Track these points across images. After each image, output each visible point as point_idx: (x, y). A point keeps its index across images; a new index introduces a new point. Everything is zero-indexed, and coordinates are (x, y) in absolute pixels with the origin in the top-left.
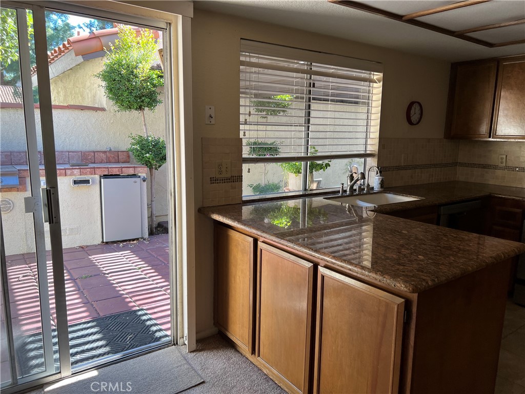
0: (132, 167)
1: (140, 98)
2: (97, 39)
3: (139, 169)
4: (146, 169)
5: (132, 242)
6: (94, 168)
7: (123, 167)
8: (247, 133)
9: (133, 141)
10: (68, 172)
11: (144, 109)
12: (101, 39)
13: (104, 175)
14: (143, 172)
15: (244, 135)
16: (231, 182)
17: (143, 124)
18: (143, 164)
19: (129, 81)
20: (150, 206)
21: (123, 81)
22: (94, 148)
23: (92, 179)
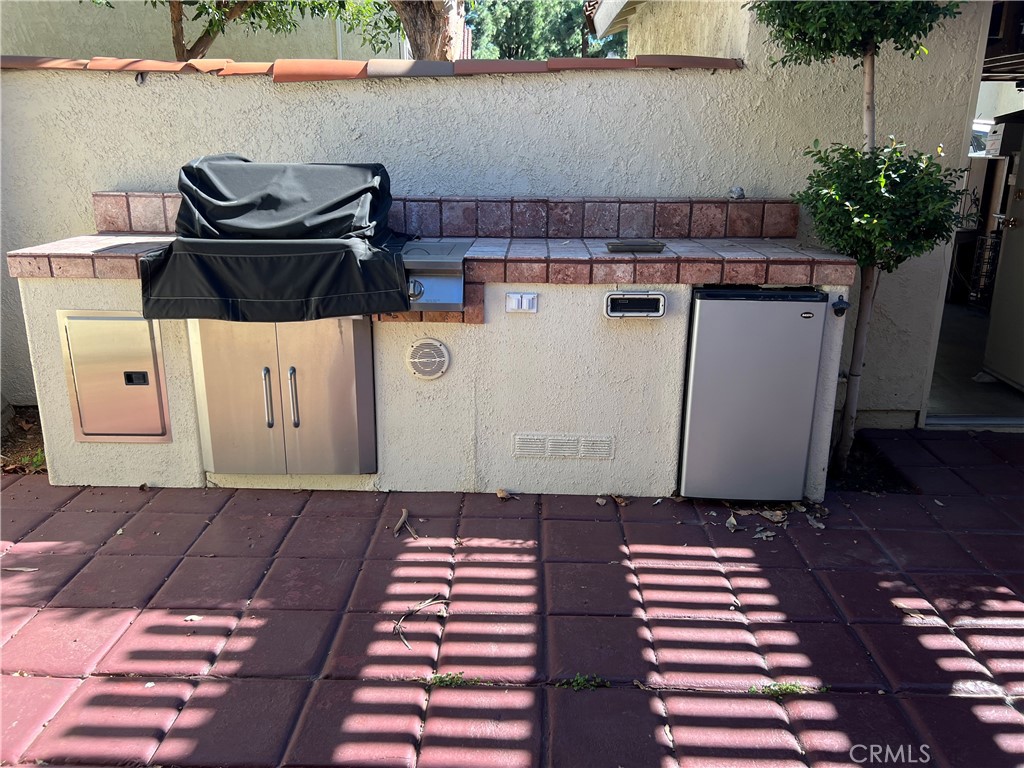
0: (801, 262)
3: (828, 270)
4: (852, 270)
5: (767, 514)
6: (678, 261)
7: (775, 262)
9: (819, 167)
10: (600, 271)
11: (877, 49)
13: (707, 286)
14: (840, 280)
17: (865, 103)
18: (839, 252)
22: (692, 188)
23: (668, 296)
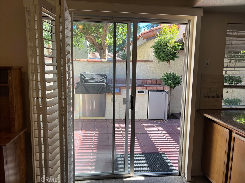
0: (162, 87)
1: (169, 56)
2: (153, 32)
3: (166, 88)
4: (169, 88)
5: (160, 121)
6: (147, 87)
7: (159, 87)
8: (227, 72)
9: (164, 75)
10: (137, 88)
11: (170, 61)
12: (154, 31)
13: (150, 90)
14: (167, 89)
15: (226, 73)
16: (216, 97)
17: (169, 67)
18: (167, 86)
19: (164, 48)
20: (169, 105)
21: (162, 49)
22: (147, 78)
23: (146, 91)
